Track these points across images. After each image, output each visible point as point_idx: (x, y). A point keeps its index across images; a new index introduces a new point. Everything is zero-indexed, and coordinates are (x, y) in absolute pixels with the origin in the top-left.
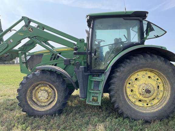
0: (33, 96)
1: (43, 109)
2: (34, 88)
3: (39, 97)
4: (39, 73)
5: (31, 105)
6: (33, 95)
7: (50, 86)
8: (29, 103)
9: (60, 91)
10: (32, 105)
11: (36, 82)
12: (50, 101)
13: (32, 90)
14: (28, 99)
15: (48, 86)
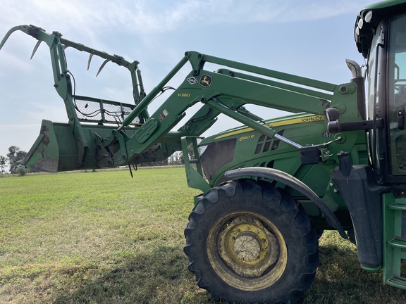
0: (223, 248)
1: (250, 286)
2: (222, 228)
3: (238, 253)
4: (234, 187)
5: (219, 273)
6: (220, 246)
7: (262, 223)
8: (214, 266)
9: (293, 238)
10: (221, 270)
11: (228, 213)
12: (266, 266)
13: (219, 232)
14: (210, 256)
15: (257, 223)
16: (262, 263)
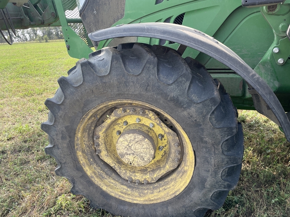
0: (102, 147)
2: (100, 121)
3: (123, 155)
4: (110, 59)
5: (97, 181)
6: (99, 145)
7: (158, 114)
8: (89, 172)
9: (206, 142)
12: (163, 172)
13: (96, 126)
14: (82, 160)
15: (151, 114)
16: (158, 166)
